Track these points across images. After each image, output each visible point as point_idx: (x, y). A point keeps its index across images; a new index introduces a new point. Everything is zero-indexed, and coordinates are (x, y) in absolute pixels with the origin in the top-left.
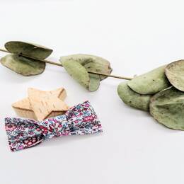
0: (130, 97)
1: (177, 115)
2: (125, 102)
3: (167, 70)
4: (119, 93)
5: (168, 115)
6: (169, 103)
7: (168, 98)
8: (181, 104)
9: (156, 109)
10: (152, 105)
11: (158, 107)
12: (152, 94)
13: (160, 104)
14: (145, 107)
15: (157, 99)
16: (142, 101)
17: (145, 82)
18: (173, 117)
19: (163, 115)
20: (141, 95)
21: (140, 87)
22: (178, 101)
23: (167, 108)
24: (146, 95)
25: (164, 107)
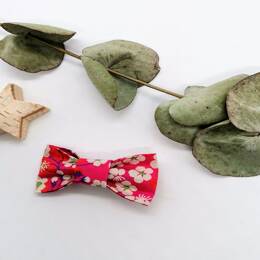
1: (229, 156)
2: (163, 133)
4: (156, 119)
5: (219, 154)
6: (222, 141)
7: (224, 133)
9: (203, 145)
10: (199, 140)
12: (202, 127)
13: (210, 141)
14: (189, 141)
15: (207, 133)
16: (185, 132)
17: (193, 110)
18: (225, 157)
19: (213, 153)
20: (185, 126)
21: (185, 117)
22: (235, 141)
23: (219, 146)
24: (193, 126)
25: (214, 144)
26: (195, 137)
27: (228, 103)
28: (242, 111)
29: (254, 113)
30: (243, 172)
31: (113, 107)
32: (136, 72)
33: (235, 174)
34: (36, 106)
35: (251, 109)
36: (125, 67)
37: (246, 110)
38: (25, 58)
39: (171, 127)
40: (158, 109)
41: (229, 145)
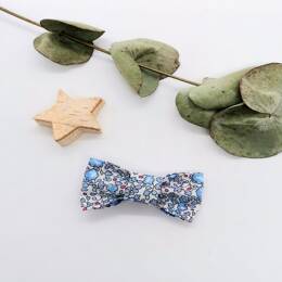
0: (190, 111)
1: (244, 138)
2: (183, 116)
4: (177, 104)
5: (235, 137)
6: (237, 123)
7: (238, 116)
8: (251, 127)
9: (220, 128)
10: (216, 123)
11: (223, 125)
12: (218, 110)
13: (226, 123)
14: (206, 124)
15: (223, 116)
16: (203, 116)
18: (240, 140)
19: (228, 137)
20: (204, 109)
21: (203, 100)
22: (248, 122)
23: (234, 128)
24: (210, 110)
25: (230, 127)
26: (212, 119)
27: (242, 87)
28: (254, 94)
29: (265, 96)
30: (257, 154)
31: (138, 93)
32: (158, 66)
33: (249, 155)
34: (95, 99)
35: (262, 92)
36: (148, 61)
37: (258, 93)
38: (59, 52)
39: (191, 110)
40: (179, 95)
41: (243, 127)
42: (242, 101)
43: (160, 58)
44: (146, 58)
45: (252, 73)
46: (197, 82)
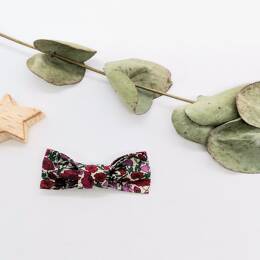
0: (186, 128)
1: (240, 154)
2: (179, 133)
3: (240, 95)
4: (173, 121)
5: (231, 153)
6: (234, 138)
7: (235, 132)
8: (248, 142)
9: (216, 144)
10: (212, 139)
11: (220, 142)
12: (215, 126)
13: (223, 139)
14: (203, 140)
15: (219, 132)
16: (200, 132)
17: (207, 110)
18: (236, 156)
19: (225, 152)
22: (245, 137)
23: (230, 144)
24: (207, 126)
25: (226, 142)
26: (209, 135)
27: (238, 102)
28: (251, 109)
30: (254, 170)
31: (135, 110)
32: (152, 85)
33: (246, 171)
36: (141, 80)
38: (52, 73)
39: (188, 127)
40: (175, 111)
41: (240, 143)
42: (239, 116)
43: (153, 77)
44: (138, 77)
45: (246, 89)
46: (192, 100)
